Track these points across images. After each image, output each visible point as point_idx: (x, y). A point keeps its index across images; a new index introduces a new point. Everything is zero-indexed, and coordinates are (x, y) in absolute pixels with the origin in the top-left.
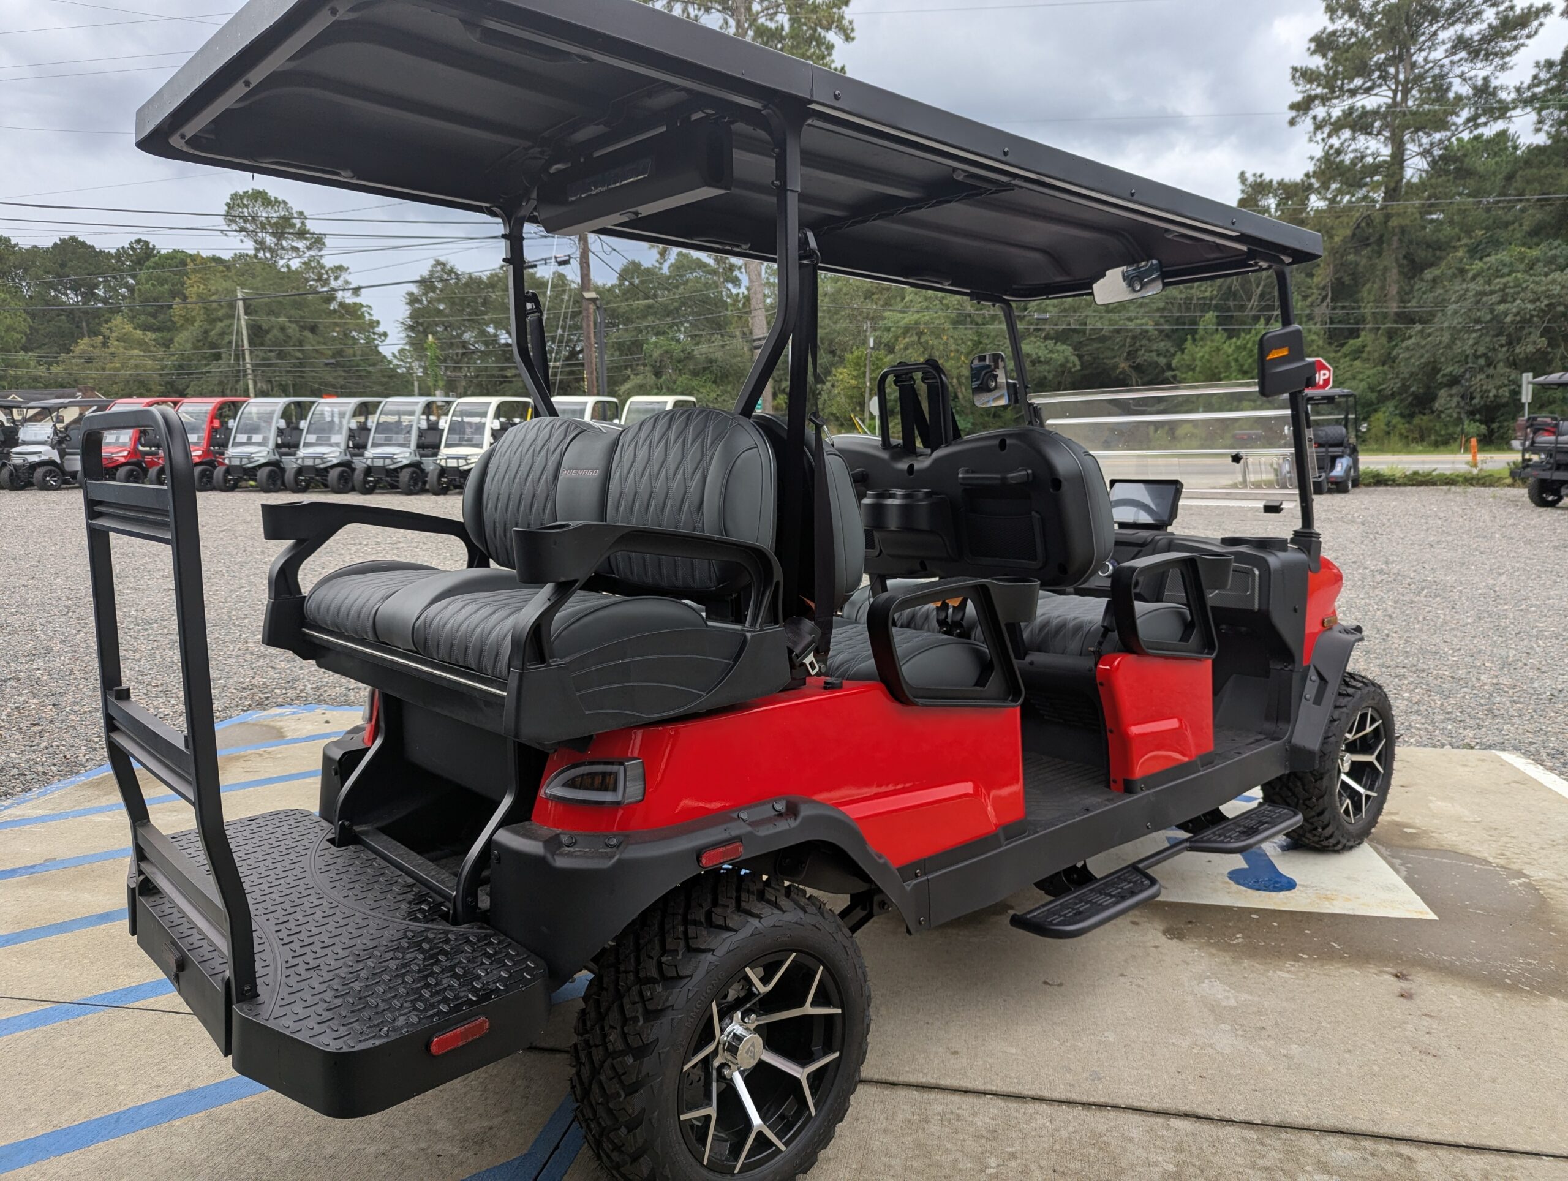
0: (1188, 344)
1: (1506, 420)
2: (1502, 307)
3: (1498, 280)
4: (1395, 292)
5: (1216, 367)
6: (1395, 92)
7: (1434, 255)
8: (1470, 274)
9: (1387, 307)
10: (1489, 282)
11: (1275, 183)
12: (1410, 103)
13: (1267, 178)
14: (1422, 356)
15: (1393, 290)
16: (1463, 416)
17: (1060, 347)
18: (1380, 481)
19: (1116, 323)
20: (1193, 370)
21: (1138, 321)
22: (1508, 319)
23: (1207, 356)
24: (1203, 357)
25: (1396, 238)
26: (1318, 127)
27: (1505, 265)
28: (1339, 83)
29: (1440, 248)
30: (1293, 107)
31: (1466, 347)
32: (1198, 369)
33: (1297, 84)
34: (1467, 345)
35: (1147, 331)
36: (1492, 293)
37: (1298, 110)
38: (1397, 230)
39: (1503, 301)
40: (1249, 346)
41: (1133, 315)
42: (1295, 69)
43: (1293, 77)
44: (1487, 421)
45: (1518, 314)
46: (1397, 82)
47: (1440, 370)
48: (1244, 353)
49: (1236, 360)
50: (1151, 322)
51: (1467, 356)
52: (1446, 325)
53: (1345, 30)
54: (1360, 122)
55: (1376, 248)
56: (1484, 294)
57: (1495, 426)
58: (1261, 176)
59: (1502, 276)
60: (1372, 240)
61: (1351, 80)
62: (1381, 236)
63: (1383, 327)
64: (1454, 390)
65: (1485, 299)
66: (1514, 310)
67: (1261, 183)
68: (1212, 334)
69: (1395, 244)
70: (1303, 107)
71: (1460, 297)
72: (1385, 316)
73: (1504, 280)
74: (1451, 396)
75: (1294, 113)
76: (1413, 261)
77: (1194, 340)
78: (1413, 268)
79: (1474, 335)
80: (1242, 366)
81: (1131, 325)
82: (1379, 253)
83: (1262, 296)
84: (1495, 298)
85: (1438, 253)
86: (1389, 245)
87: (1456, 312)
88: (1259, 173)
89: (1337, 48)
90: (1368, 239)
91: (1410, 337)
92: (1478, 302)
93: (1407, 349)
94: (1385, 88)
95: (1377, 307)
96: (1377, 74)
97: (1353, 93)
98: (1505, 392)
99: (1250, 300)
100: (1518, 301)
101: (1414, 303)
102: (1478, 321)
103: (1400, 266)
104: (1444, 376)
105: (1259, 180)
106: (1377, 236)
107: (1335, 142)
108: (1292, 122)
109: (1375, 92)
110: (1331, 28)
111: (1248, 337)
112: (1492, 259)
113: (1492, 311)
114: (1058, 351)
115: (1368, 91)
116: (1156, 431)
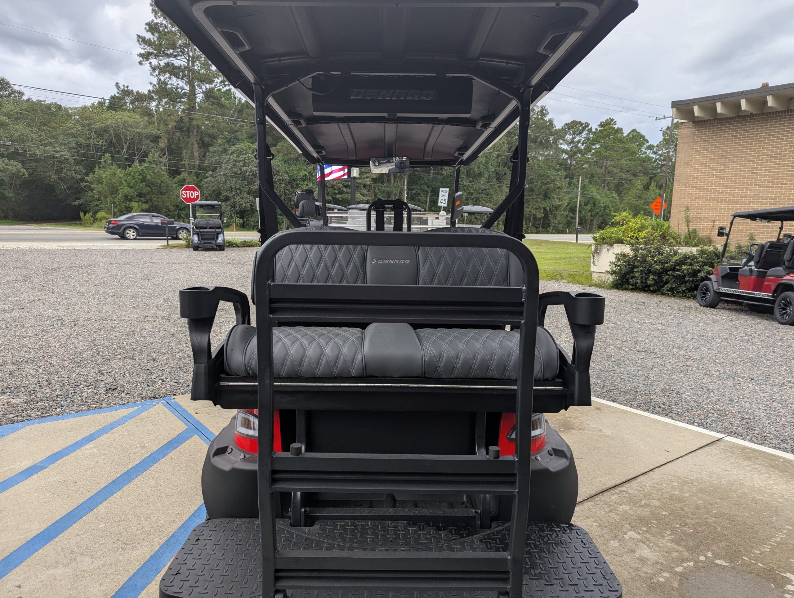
0: (97, 169)
1: (249, 217)
2: (244, 168)
3: (241, 156)
4: (197, 156)
5: (115, 183)
6: (188, 60)
7: (212, 141)
8: (230, 152)
9: (194, 162)
10: (238, 156)
11: (134, 92)
12: (196, 68)
13: (130, 88)
14: (213, 186)
15: (196, 154)
16: (233, 215)
17: (12, 162)
18: (231, 245)
19: (48, 152)
20: (102, 183)
21: (62, 153)
22: (247, 174)
23: (109, 177)
24: (106, 177)
25: (195, 130)
26: (154, 69)
27: (243, 150)
28: (163, 49)
29: (214, 138)
30: (140, 55)
31: (232, 184)
32: (104, 183)
33: (141, 44)
34: (232, 183)
35: (68, 159)
36: (240, 161)
37: (143, 58)
38: (195, 126)
39: (244, 165)
40: (132, 173)
41: (58, 149)
42: (139, 36)
43: (138, 41)
44: (242, 217)
45: (251, 172)
46: (189, 56)
47: (221, 194)
48: (130, 177)
49: (126, 181)
50: (69, 154)
51: (232, 188)
52: (222, 173)
53: (162, 24)
54: (174, 71)
55: (187, 133)
56: (236, 161)
57: (245, 219)
58: (127, 87)
59: (243, 155)
60: (185, 129)
61: (168, 50)
62: (189, 128)
63: (193, 171)
64: (228, 203)
65: (237, 164)
66: (249, 170)
67: (127, 91)
68: (109, 165)
69: (195, 133)
70: (146, 56)
71: (227, 161)
72: (194, 166)
73: (244, 156)
74: (227, 205)
75: (141, 59)
76: (203, 142)
77: (99, 168)
78: (204, 145)
79: (235, 179)
80: (129, 184)
81: (58, 155)
82: (189, 137)
83: (129, 148)
84: (242, 164)
85: (213, 140)
86: (193, 133)
87: (226, 168)
88: (126, 85)
89: (159, 32)
90: (182, 128)
91: (207, 178)
92: (235, 165)
93: (207, 182)
94: (183, 57)
95: (190, 162)
96: (179, 50)
97: (169, 56)
98: (248, 205)
99: (123, 149)
100: (251, 166)
101: (206, 161)
102: (235, 173)
103: (198, 143)
104: (223, 196)
105: (126, 89)
106: (187, 127)
107: (162, 78)
108: (141, 63)
109: (179, 58)
110: (156, 21)
111: (131, 169)
112: (238, 146)
113: (241, 169)
114: (12, 165)
115: (175, 56)
116: (85, 215)
